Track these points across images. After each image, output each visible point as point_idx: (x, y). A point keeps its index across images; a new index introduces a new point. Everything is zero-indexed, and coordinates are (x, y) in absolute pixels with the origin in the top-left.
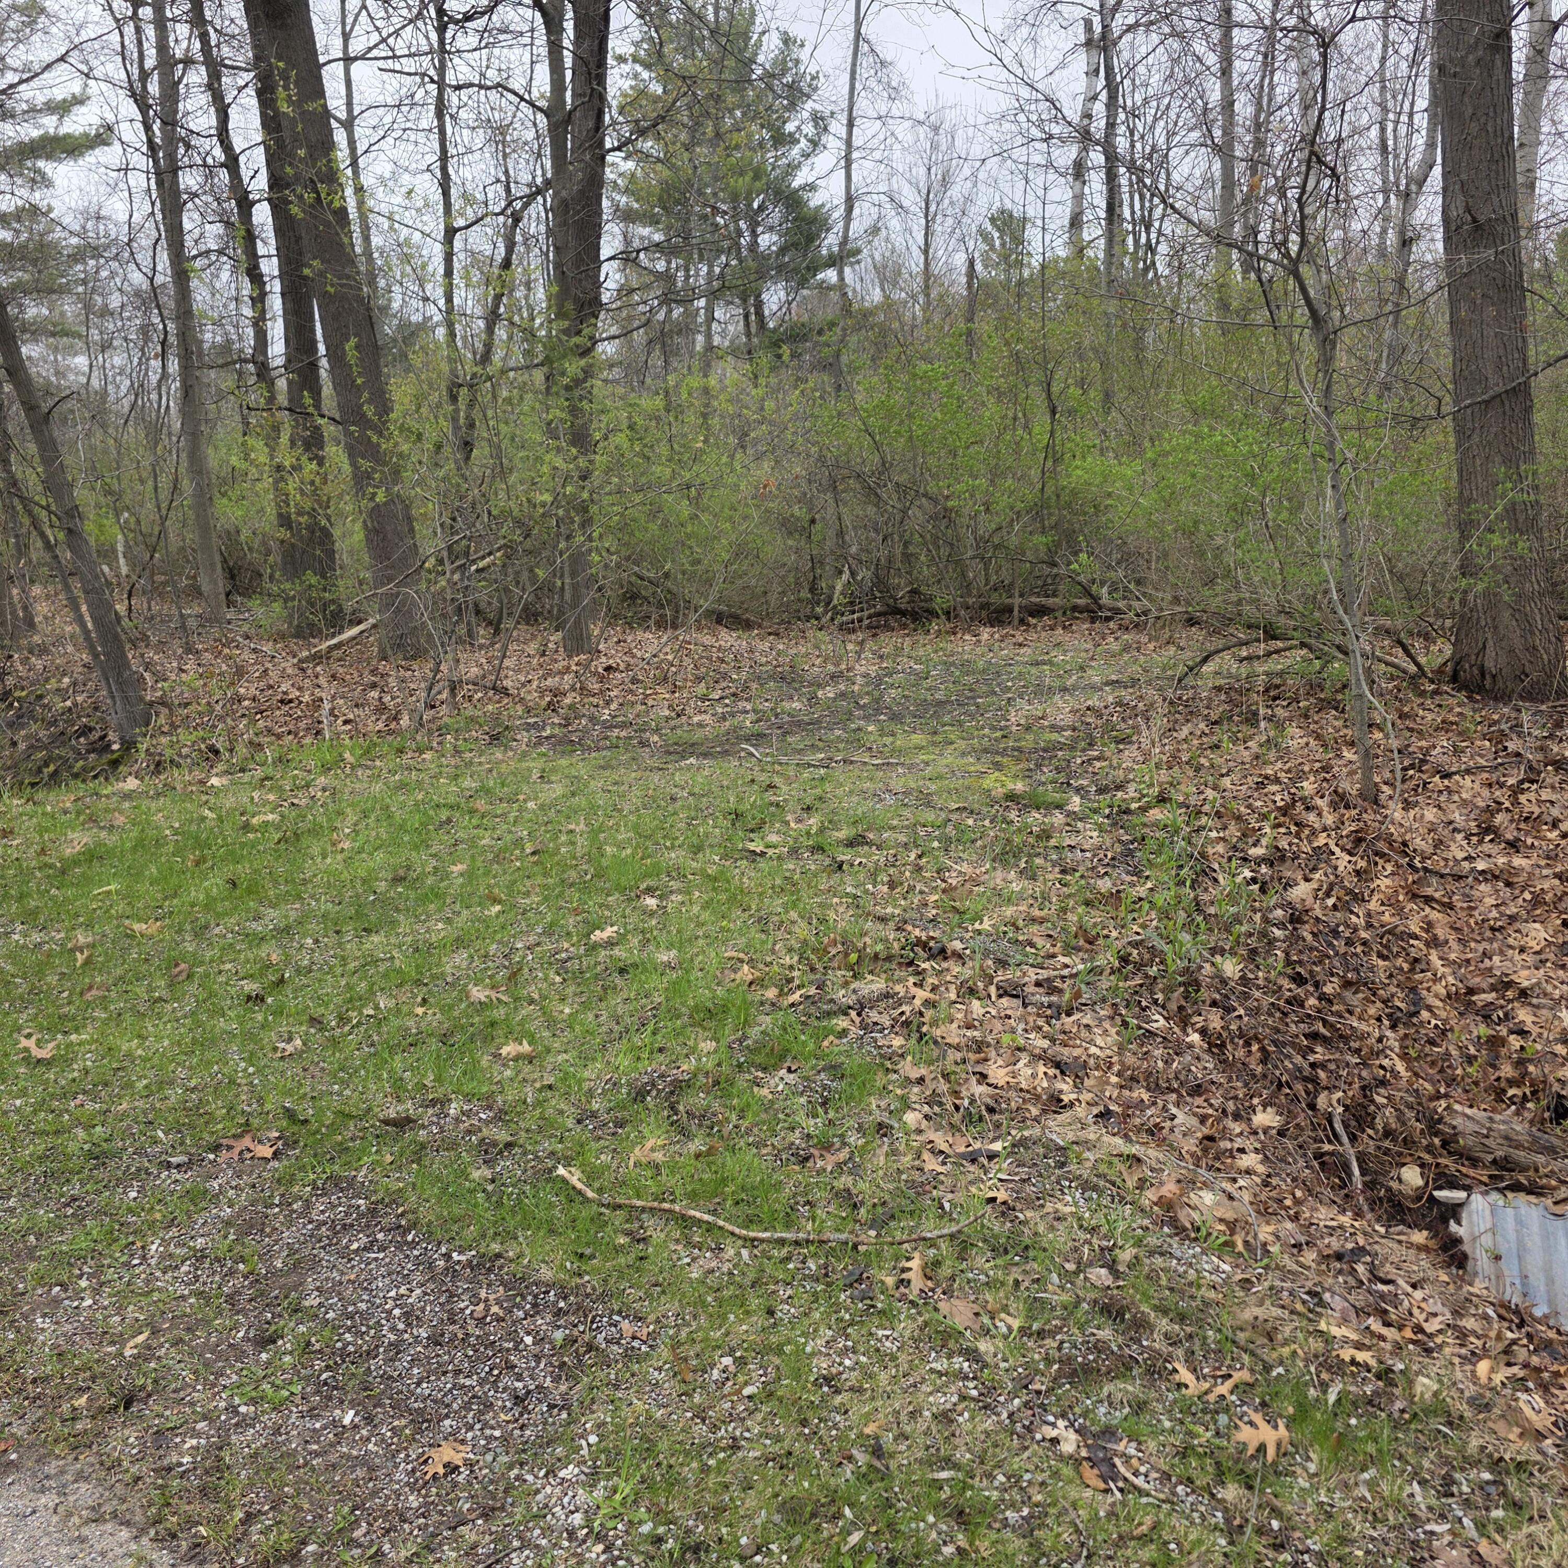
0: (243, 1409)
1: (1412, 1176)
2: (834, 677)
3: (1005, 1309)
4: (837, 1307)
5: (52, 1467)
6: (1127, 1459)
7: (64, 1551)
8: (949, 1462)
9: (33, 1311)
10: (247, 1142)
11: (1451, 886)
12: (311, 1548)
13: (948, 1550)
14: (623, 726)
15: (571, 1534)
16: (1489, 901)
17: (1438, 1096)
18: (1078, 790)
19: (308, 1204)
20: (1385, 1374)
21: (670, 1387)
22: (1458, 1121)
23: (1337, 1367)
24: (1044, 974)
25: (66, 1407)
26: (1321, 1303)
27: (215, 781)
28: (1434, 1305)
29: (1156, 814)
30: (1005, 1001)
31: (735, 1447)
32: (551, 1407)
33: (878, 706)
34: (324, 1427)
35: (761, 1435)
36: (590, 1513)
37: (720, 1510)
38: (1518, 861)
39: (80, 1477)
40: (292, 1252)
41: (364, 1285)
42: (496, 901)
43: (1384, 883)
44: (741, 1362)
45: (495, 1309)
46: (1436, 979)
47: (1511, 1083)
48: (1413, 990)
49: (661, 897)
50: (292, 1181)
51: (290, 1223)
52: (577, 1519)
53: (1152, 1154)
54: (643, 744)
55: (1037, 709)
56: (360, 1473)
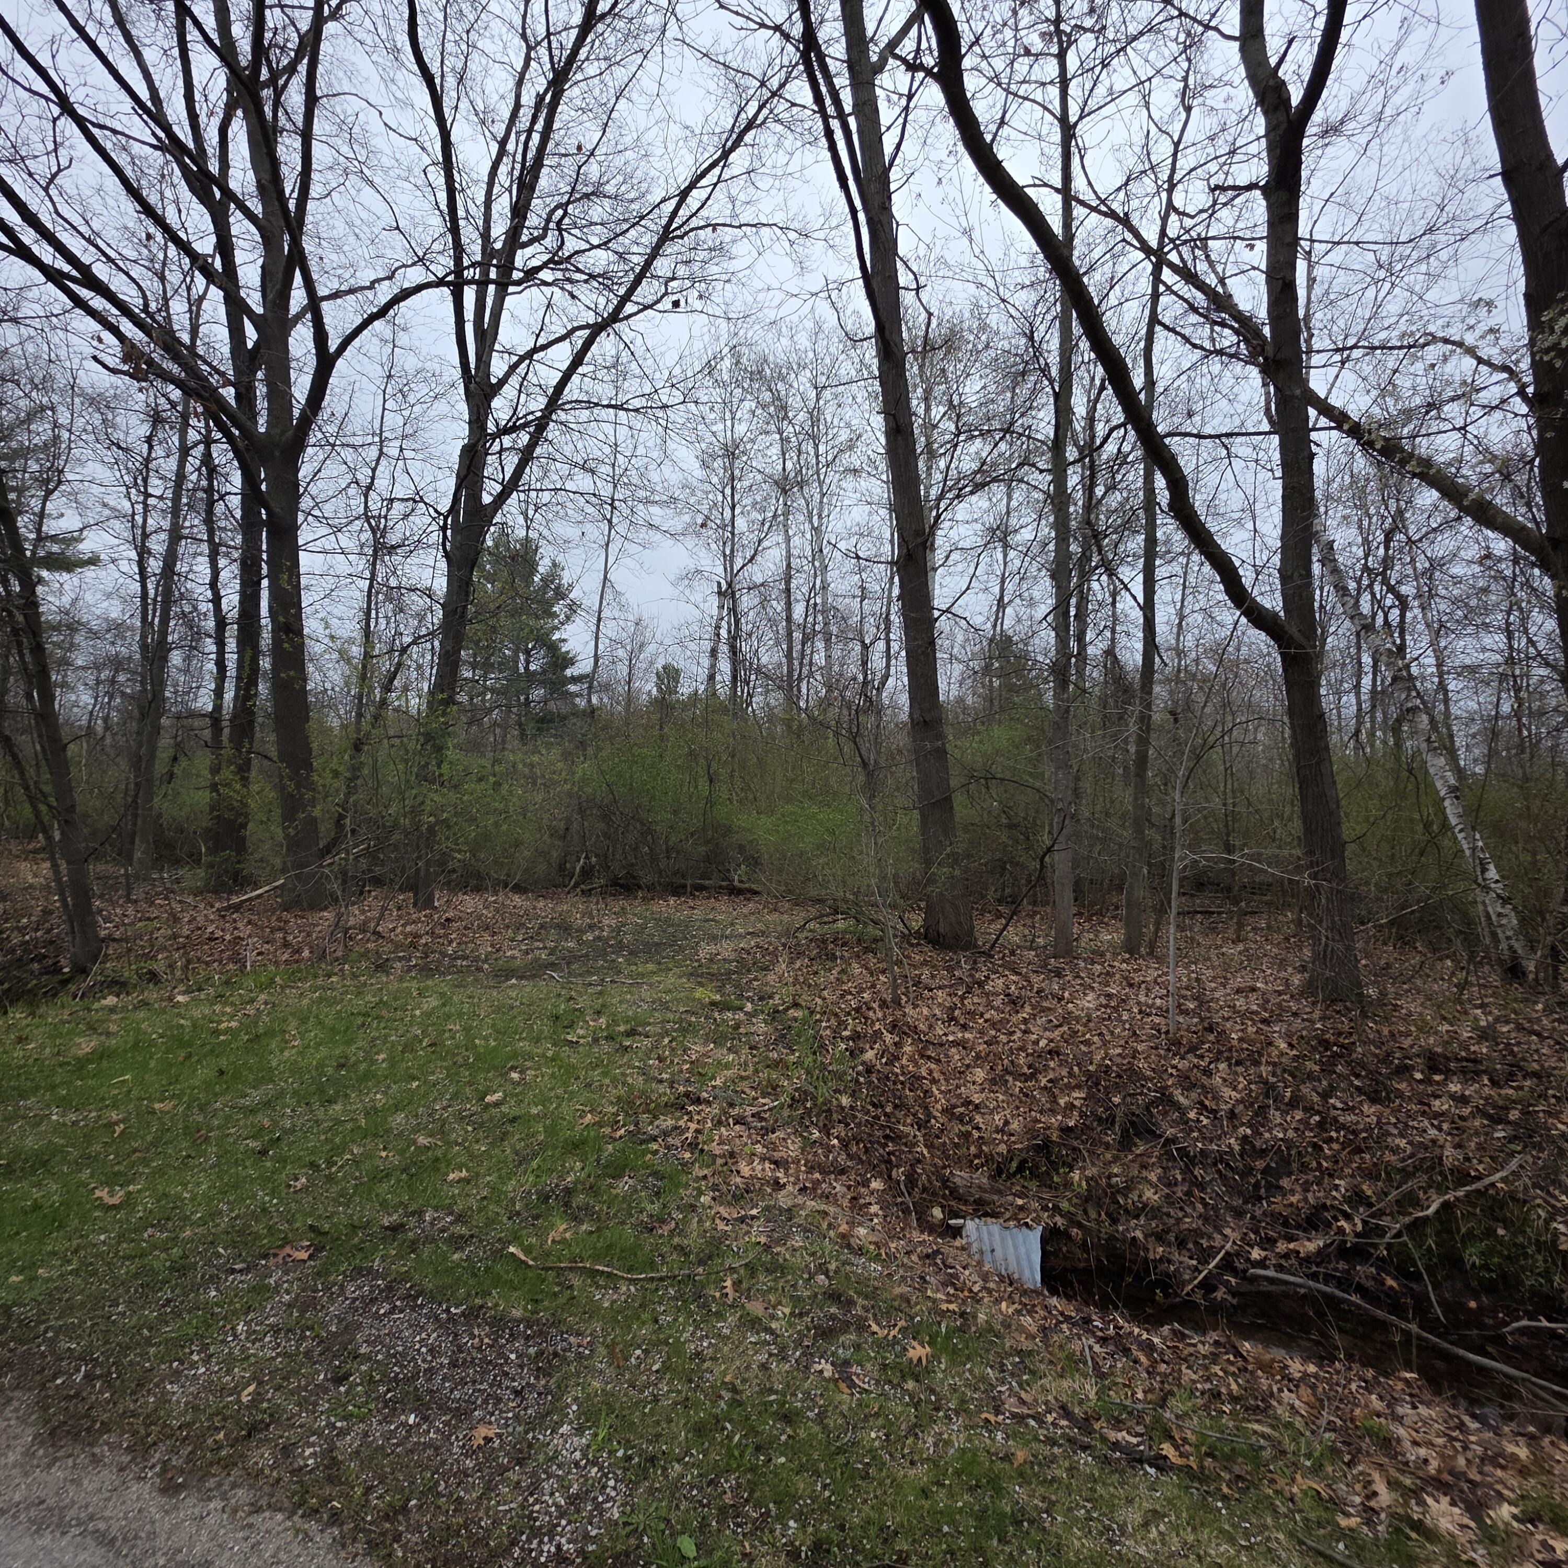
0: (339, 1424)
1: (937, 1213)
2: (591, 927)
3: (780, 1303)
4: (690, 1314)
5: (211, 1483)
6: (858, 1375)
7: (241, 1535)
8: (771, 1391)
9: (162, 1381)
10: (288, 1250)
11: (939, 1050)
12: (413, 1502)
13: (783, 1438)
14: (465, 958)
15: (577, 1464)
16: (957, 1057)
17: (945, 1167)
18: (748, 999)
19: (342, 1288)
20: (963, 1314)
21: (610, 1372)
22: (957, 1180)
23: (943, 1313)
24: (755, 1110)
25: (210, 1441)
26: (925, 1281)
27: (180, 998)
28: (975, 1278)
29: (792, 1013)
30: (737, 1127)
31: (656, 1399)
32: (540, 1394)
33: (620, 947)
34: (397, 1428)
35: (669, 1391)
36: (584, 1451)
37: (658, 1436)
38: (967, 1035)
39: (234, 1486)
40: (340, 1321)
41: (395, 1335)
42: (414, 1078)
43: (908, 1049)
44: (646, 1352)
45: (486, 1340)
46: (937, 1102)
47: (976, 1156)
48: (926, 1108)
49: (521, 1072)
50: (328, 1273)
51: (332, 1300)
52: (578, 1455)
53: (832, 1209)
54: (480, 969)
55: (712, 949)
56: (430, 1452)
